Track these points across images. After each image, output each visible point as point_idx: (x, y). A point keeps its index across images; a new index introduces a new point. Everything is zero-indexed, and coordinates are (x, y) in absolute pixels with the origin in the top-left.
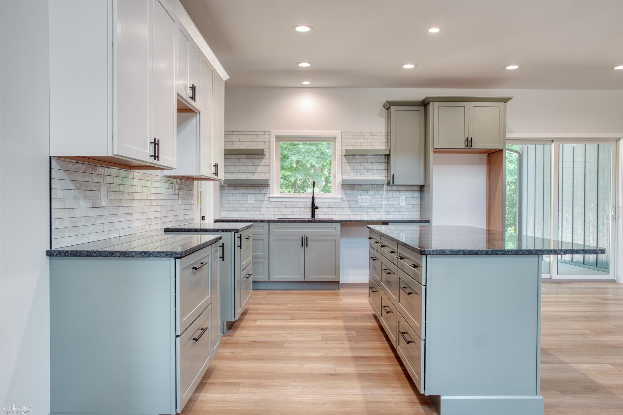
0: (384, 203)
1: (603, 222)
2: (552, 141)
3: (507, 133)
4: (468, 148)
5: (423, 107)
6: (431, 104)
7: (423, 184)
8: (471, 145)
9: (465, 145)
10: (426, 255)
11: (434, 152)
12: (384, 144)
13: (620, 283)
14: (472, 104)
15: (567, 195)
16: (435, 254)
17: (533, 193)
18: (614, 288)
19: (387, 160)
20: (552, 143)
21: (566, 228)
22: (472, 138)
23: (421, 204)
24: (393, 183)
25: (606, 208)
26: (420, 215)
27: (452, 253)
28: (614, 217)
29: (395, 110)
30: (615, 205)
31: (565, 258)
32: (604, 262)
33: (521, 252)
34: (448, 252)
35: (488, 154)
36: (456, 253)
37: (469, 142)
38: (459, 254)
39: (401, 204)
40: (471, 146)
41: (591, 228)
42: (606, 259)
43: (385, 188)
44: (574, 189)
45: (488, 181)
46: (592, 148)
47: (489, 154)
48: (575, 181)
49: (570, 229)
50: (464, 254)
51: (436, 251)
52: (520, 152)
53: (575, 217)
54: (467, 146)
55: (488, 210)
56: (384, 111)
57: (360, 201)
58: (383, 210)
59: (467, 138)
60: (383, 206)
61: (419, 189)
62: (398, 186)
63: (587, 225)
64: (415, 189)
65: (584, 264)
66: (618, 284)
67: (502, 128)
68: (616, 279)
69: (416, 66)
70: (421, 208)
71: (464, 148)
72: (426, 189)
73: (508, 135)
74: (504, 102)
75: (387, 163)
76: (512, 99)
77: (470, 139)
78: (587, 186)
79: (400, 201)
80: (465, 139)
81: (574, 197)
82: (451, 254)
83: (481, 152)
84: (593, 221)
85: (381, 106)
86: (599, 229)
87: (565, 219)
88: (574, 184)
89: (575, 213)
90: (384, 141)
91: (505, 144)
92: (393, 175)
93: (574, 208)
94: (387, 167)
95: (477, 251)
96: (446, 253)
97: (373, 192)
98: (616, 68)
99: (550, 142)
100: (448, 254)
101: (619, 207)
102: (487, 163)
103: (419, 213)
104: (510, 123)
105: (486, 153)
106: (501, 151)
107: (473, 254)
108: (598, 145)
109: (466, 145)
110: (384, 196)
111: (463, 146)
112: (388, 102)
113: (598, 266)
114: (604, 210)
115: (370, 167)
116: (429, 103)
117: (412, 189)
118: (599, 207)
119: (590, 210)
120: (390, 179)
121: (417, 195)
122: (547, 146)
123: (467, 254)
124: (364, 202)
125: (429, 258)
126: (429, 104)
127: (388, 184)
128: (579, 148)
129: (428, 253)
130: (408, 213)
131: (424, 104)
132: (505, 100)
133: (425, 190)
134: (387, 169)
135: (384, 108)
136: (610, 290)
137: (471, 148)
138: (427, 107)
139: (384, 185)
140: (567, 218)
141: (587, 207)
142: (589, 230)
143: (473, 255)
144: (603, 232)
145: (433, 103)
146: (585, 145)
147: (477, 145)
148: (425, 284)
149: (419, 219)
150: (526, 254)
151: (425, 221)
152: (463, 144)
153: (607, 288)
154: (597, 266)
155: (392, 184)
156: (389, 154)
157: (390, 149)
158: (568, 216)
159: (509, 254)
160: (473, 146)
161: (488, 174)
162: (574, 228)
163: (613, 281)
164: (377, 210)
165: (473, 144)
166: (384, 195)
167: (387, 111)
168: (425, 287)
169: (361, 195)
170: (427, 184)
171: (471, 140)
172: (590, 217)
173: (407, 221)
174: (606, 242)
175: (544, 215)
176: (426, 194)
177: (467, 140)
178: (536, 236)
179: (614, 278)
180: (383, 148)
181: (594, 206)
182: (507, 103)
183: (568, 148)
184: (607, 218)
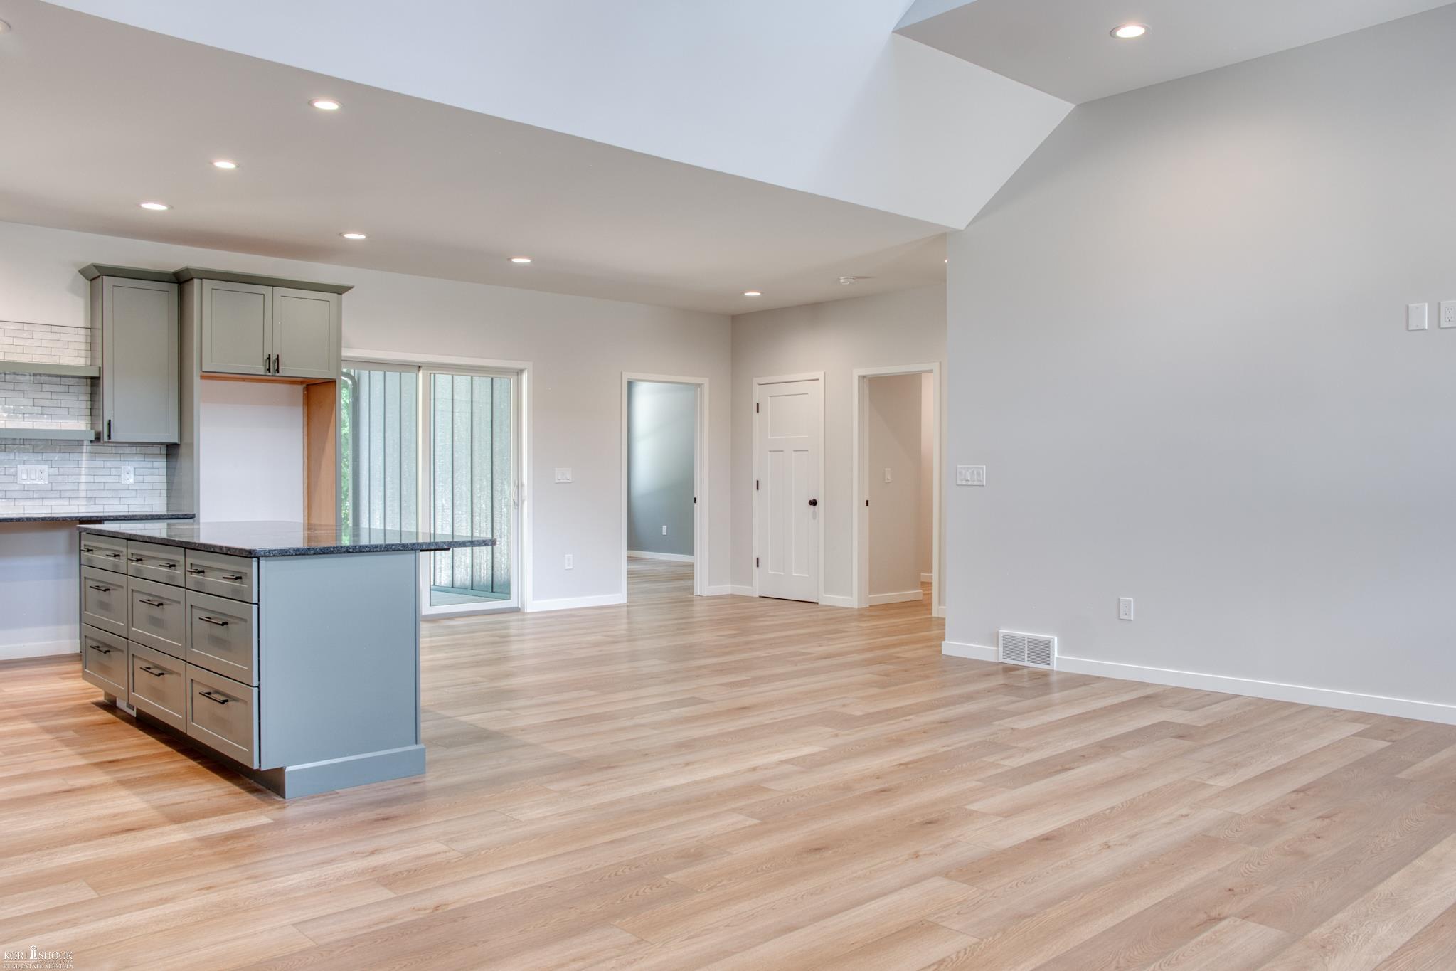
0: (83, 479)
1: (501, 512)
2: (419, 367)
3: (343, 349)
4: (270, 374)
5: (176, 285)
6: (196, 281)
7: (175, 440)
8: (276, 368)
9: (265, 368)
10: (258, 558)
11: (202, 377)
12: (83, 353)
13: (527, 613)
14: (280, 291)
15: (443, 462)
16: (274, 556)
17: (381, 458)
18: (518, 620)
19: (89, 388)
20: (419, 371)
21: (442, 526)
22: (278, 356)
23: (170, 483)
24: (109, 437)
25: (506, 487)
26: (167, 504)
27: (298, 553)
28: (516, 501)
29: (114, 286)
30: (517, 482)
31: (441, 582)
32: (504, 582)
33: (393, 547)
34: (292, 551)
35: (304, 385)
36: (303, 552)
37: (272, 363)
38: (308, 554)
39: (123, 482)
40: (278, 370)
41: (483, 524)
42: (506, 577)
43: (85, 447)
44: (455, 453)
45: (306, 438)
46: (482, 383)
47: (307, 385)
48: (456, 438)
49: (448, 527)
50: (314, 554)
51: (275, 550)
52: (354, 377)
53: (457, 503)
54: (269, 370)
55: (306, 491)
56: (84, 283)
57: (24, 477)
58: (83, 494)
59: (269, 355)
60: (83, 487)
61: (164, 451)
62: (118, 445)
63: (476, 518)
64: (156, 450)
65: (472, 589)
66: (524, 614)
67: (335, 341)
68: (520, 606)
69: (171, 207)
70: (169, 490)
71: (263, 373)
72: (183, 450)
73: (346, 353)
74: (339, 294)
75: (91, 394)
76: (352, 290)
77: (274, 358)
78: (475, 448)
79: (123, 475)
80: (266, 357)
81: (455, 467)
82: (296, 555)
83: (292, 381)
84: (486, 510)
85: (76, 271)
86: (494, 525)
87: (441, 508)
88: (454, 443)
89: (456, 498)
90: (83, 348)
91: (339, 368)
92: (110, 421)
93: (455, 487)
94: (89, 403)
95: (334, 548)
96: (288, 553)
97: (57, 456)
98: (515, 260)
99: (416, 369)
100: (292, 555)
101: (522, 485)
102: (304, 403)
103: (165, 500)
104: (348, 331)
105: (302, 383)
106: (334, 382)
107: (328, 553)
108: (492, 379)
109: (268, 368)
110: (84, 464)
111: (260, 369)
112: (97, 267)
113: (494, 590)
114: (502, 491)
115: (47, 403)
116: (192, 279)
117: (150, 450)
118: (494, 484)
119: (481, 491)
120: (101, 430)
121: (161, 463)
122: (408, 377)
123: (320, 554)
124: (33, 477)
125: (262, 562)
126: (191, 282)
127: (98, 438)
128: (462, 381)
129: (262, 553)
130: (140, 501)
131: (180, 281)
132: (340, 290)
133: (180, 452)
134: (89, 407)
135: (81, 276)
136: (511, 624)
137: (277, 374)
138: (186, 286)
139: (83, 441)
140: (443, 506)
141: (476, 486)
142: (480, 526)
143: (329, 555)
144: (501, 530)
145: (200, 280)
146: (472, 378)
147: (287, 370)
148: (257, 602)
149: (166, 513)
150: (400, 550)
151: (186, 515)
152: (262, 366)
153: (509, 621)
154: (492, 591)
155: (106, 439)
156: (97, 375)
157: (101, 366)
158: (444, 502)
159: (377, 551)
160: (280, 371)
161: (306, 423)
162: (455, 524)
163: (516, 610)
164: (68, 494)
165: (280, 368)
166: (84, 462)
167: (89, 282)
168: (257, 606)
169: (25, 462)
170: (186, 439)
171: (278, 359)
172: (480, 504)
173: (146, 516)
174: (506, 546)
175: (403, 502)
176: (183, 462)
177: (269, 358)
178: (404, 529)
179: (516, 606)
180: (81, 362)
181: (486, 483)
182: (343, 295)
183: (443, 380)
184: (507, 505)
